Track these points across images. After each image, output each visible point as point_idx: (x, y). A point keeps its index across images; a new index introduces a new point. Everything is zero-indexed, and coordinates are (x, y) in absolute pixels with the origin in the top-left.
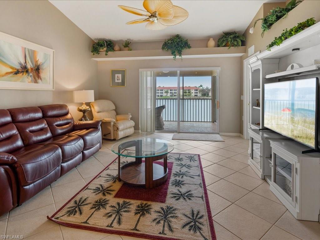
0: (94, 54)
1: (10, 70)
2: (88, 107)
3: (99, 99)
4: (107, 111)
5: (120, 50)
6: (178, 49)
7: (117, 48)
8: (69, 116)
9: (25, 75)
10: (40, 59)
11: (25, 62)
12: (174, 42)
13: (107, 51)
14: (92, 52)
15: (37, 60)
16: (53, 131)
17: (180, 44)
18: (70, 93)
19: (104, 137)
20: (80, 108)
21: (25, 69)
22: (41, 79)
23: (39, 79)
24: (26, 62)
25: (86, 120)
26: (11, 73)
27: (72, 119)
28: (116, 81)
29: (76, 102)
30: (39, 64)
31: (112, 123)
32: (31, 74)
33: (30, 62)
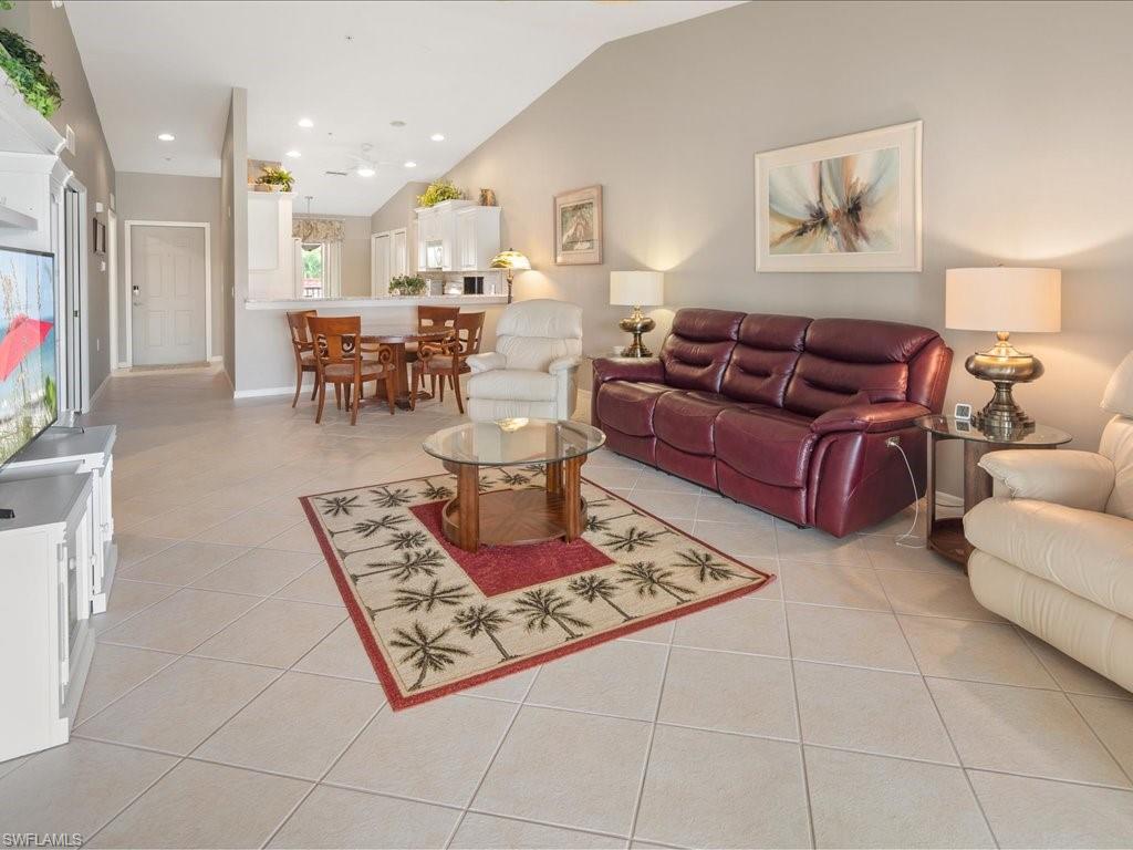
1: (789, 228)
9: (821, 234)
10: (861, 176)
11: (818, 199)
15: (854, 180)
21: (820, 219)
22: (866, 238)
23: (861, 237)
24: (821, 200)
26: (792, 233)
30: (858, 191)
32: (835, 228)
33: (834, 197)
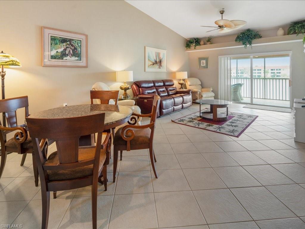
0: (187, 49)
2: (184, 82)
3: (190, 77)
4: (195, 85)
5: (204, 44)
6: (248, 40)
7: (202, 43)
8: (174, 86)
9: (156, 65)
12: (244, 35)
13: (195, 46)
14: (186, 47)
15: (160, 57)
16: (168, 93)
17: (250, 36)
18: (174, 73)
19: (193, 101)
20: (180, 82)
21: (156, 63)
22: (162, 66)
24: (156, 59)
25: (183, 89)
26: (152, 64)
27: (176, 88)
28: (202, 65)
29: (177, 78)
30: (161, 59)
31: (198, 93)
32: (158, 64)
33: (158, 59)
